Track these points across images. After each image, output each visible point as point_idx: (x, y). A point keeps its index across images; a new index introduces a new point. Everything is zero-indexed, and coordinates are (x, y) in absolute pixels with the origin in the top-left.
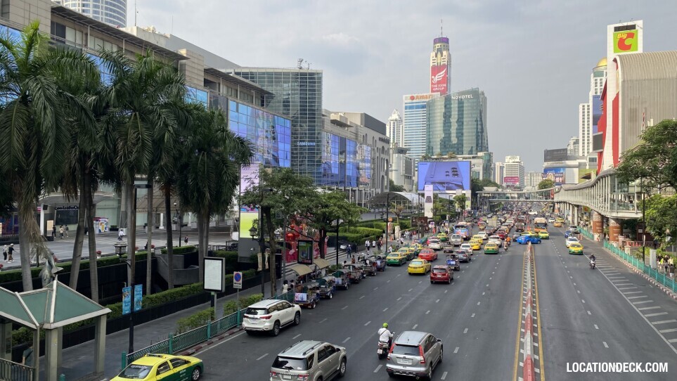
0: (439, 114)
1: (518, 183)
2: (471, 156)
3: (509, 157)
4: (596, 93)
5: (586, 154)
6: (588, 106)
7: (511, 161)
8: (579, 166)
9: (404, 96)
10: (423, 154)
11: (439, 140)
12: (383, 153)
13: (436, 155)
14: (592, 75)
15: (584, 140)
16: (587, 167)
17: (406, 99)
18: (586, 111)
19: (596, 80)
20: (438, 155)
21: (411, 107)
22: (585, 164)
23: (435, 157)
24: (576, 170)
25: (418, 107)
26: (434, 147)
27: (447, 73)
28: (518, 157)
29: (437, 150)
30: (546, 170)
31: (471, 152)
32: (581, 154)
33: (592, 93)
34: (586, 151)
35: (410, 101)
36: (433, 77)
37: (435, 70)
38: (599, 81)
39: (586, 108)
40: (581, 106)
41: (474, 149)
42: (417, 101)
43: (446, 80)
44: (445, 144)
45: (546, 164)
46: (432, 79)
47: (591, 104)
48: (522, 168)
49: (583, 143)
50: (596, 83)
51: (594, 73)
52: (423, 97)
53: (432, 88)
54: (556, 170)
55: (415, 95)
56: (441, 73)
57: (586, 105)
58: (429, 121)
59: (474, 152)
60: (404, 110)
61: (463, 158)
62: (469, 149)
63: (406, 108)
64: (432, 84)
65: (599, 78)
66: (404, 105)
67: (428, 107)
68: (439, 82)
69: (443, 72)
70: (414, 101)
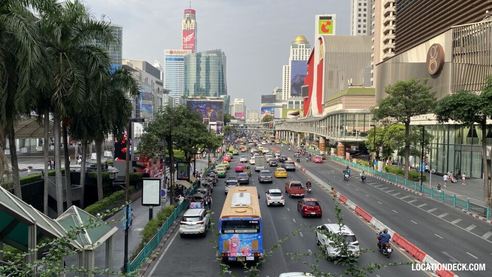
0: (193, 66)
1: (243, 117)
2: (216, 97)
3: (237, 99)
4: (293, 59)
5: (286, 99)
6: (288, 67)
7: (238, 102)
8: (283, 106)
9: (165, 50)
10: (182, 95)
11: (193, 85)
12: (158, 93)
13: (191, 96)
14: (291, 46)
15: (285, 90)
16: (288, 108)
17: (166, 53)
18: (287, 70)
19: (293, 50)
20: (193, 96)
21: (170, 59)
22: (286, 105)
23: (191, 97)
24: (281, 109)
25: (176, 59)
26: (190, 90)
27: (194, 36)
28: (243, 99)
29: (192, 92)
30: (263, 109)
31: (215, 95)
32: (283, 99)
33: (291, 59)
34: (286, 97)
35: (170, 54)
36: (184, 38)
37: (186, 33)
38: (295, 51)
39: (287, 68)
40: (284, 67)
41: (218, 93)
42: (175, 54)
43: (193, 41)
44: (197, 88)
45: (263, 105)
46: (184, 40)
47: (290, 65)
48: (245, 107)
49: (285, 92)
50: (294, 52)
51: (293, 45)
52: (179, 52)
53: (184, 46)
54: (269, 108)
55: (173, 50)
56: (190, 36)
57: (287, 66)
58: (186, 71)
59: (217, 95)
60: (165, 61)
61: (211, 99)
62: (215, 93)
63: (167, 59)
64: (184, 43)
65: (295, 49)
66: (165, 57)
67: (185, 60)
68: (188, 42)
69: (192, 35)
70: (173, 54)
